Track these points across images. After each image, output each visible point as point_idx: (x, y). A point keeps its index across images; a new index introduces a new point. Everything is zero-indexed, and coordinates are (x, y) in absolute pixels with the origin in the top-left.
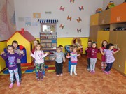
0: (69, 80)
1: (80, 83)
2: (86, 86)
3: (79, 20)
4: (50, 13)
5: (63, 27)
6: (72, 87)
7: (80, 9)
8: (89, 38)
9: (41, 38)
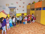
0: (25, 28)
1: (30, 28)
2: (32, 29)
3: (23, 7)
4: (13, 4)
5: (18, 10)
6: (28, 30)
7: (23, 3)
8: (27, 13)
9: (10, 14)
